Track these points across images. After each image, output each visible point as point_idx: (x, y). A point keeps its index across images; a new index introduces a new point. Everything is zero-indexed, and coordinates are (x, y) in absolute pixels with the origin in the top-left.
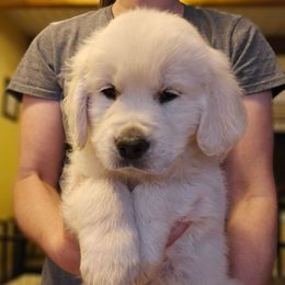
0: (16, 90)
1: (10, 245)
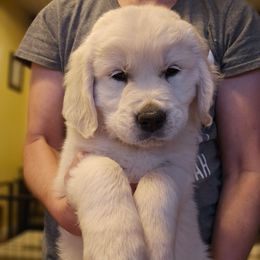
0: (21, 56)
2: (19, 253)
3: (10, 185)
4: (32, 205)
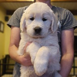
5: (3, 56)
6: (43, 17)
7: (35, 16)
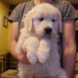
1: (5, 61)
2: (7, 76)
3: (4, 56)
4: (11, 62)
5: (7, 51)
6: (53, 18)
7: (44, 16)
